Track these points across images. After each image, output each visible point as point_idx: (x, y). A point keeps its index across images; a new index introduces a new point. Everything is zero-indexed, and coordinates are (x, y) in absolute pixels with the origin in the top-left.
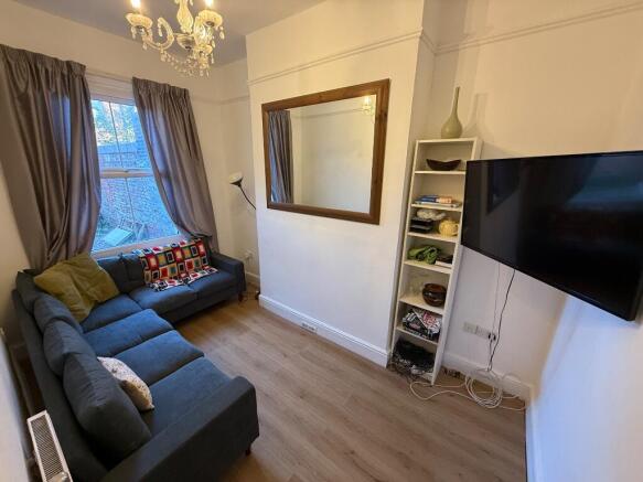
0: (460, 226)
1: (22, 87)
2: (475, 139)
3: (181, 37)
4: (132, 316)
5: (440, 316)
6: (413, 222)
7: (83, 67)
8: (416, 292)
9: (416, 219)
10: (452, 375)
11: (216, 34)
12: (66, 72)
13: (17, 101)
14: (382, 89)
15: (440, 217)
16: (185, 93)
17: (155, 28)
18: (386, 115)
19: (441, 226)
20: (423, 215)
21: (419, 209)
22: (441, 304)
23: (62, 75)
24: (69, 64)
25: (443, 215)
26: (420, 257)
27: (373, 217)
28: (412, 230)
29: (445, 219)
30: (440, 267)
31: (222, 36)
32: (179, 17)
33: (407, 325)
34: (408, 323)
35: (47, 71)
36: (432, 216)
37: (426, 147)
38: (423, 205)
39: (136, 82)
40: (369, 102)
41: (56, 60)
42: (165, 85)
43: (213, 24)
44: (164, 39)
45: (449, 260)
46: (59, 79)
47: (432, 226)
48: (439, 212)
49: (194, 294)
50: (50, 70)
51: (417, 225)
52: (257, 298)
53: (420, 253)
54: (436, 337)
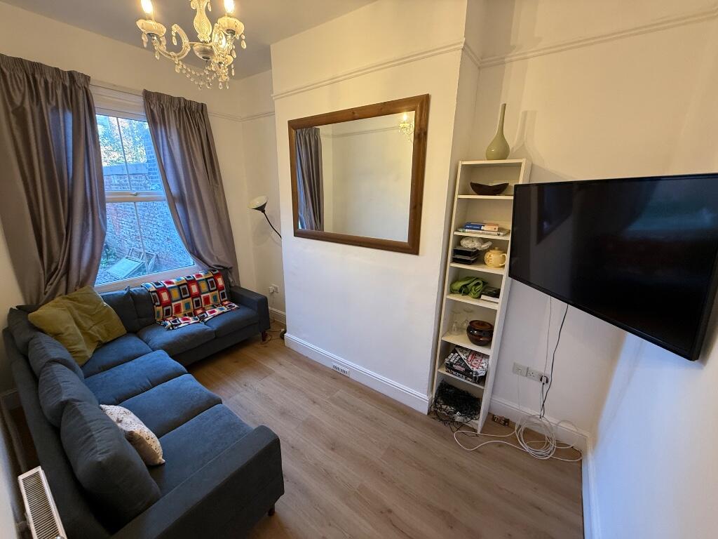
0: (508, 256)
1: (17, 100)
2: (523, 161)
3: (197, 46)
4: (141, 359)
5: (487, 357)
6: (456, 252)
7: (87, 78)
8: (459, 330)
9: (459, 248)
10: (500, 423)
11: (237, 43)
12: (67, 84)
13: (12, 115)
14: (421, 105)
15: (485, 246)
16: (202, 107)
17: (168, 36)
18: (426, 134)
19: (487, 256)
20: (467, 245)
21: (462, 238)
22: (487, 344)
23: (64, 87)
24: (71, 74)
25: (489, 244)
26: (464, 291)
27: (412, 247)
28: (455, 260)
29: (491, 248)
30: (486, 302)
31: (244, 46)
32: (196, 24)
33: (450, 367)
34: (452, 364)
35: (46, 82)
36: (477, 245)
37: (469, 169)
38: (468, 233)
39: (147, 95)
40: (407, 119)
41: (57, 69)
42: (179, 99)
43: (233, 33)
44: (178, 48)
45: (496, 295)
46: (59, 92)
47: (476, 257)
48: (484, 241)
49: (210, 333)
50: (50, 80)
51: (461, 255)
52: (282, 337)
53: (465, 286)
54: (482, 380)
